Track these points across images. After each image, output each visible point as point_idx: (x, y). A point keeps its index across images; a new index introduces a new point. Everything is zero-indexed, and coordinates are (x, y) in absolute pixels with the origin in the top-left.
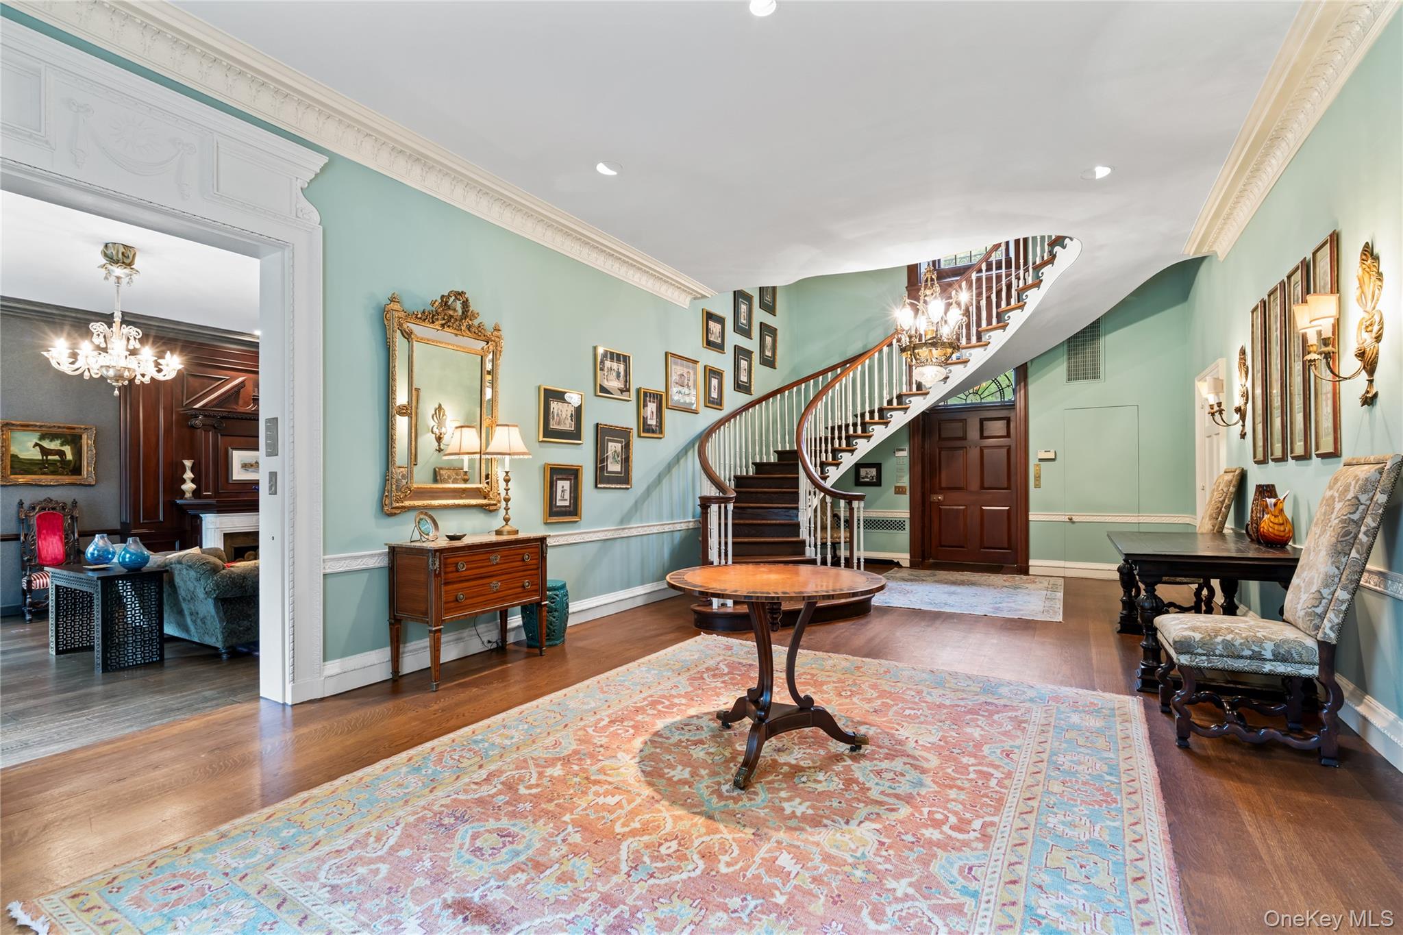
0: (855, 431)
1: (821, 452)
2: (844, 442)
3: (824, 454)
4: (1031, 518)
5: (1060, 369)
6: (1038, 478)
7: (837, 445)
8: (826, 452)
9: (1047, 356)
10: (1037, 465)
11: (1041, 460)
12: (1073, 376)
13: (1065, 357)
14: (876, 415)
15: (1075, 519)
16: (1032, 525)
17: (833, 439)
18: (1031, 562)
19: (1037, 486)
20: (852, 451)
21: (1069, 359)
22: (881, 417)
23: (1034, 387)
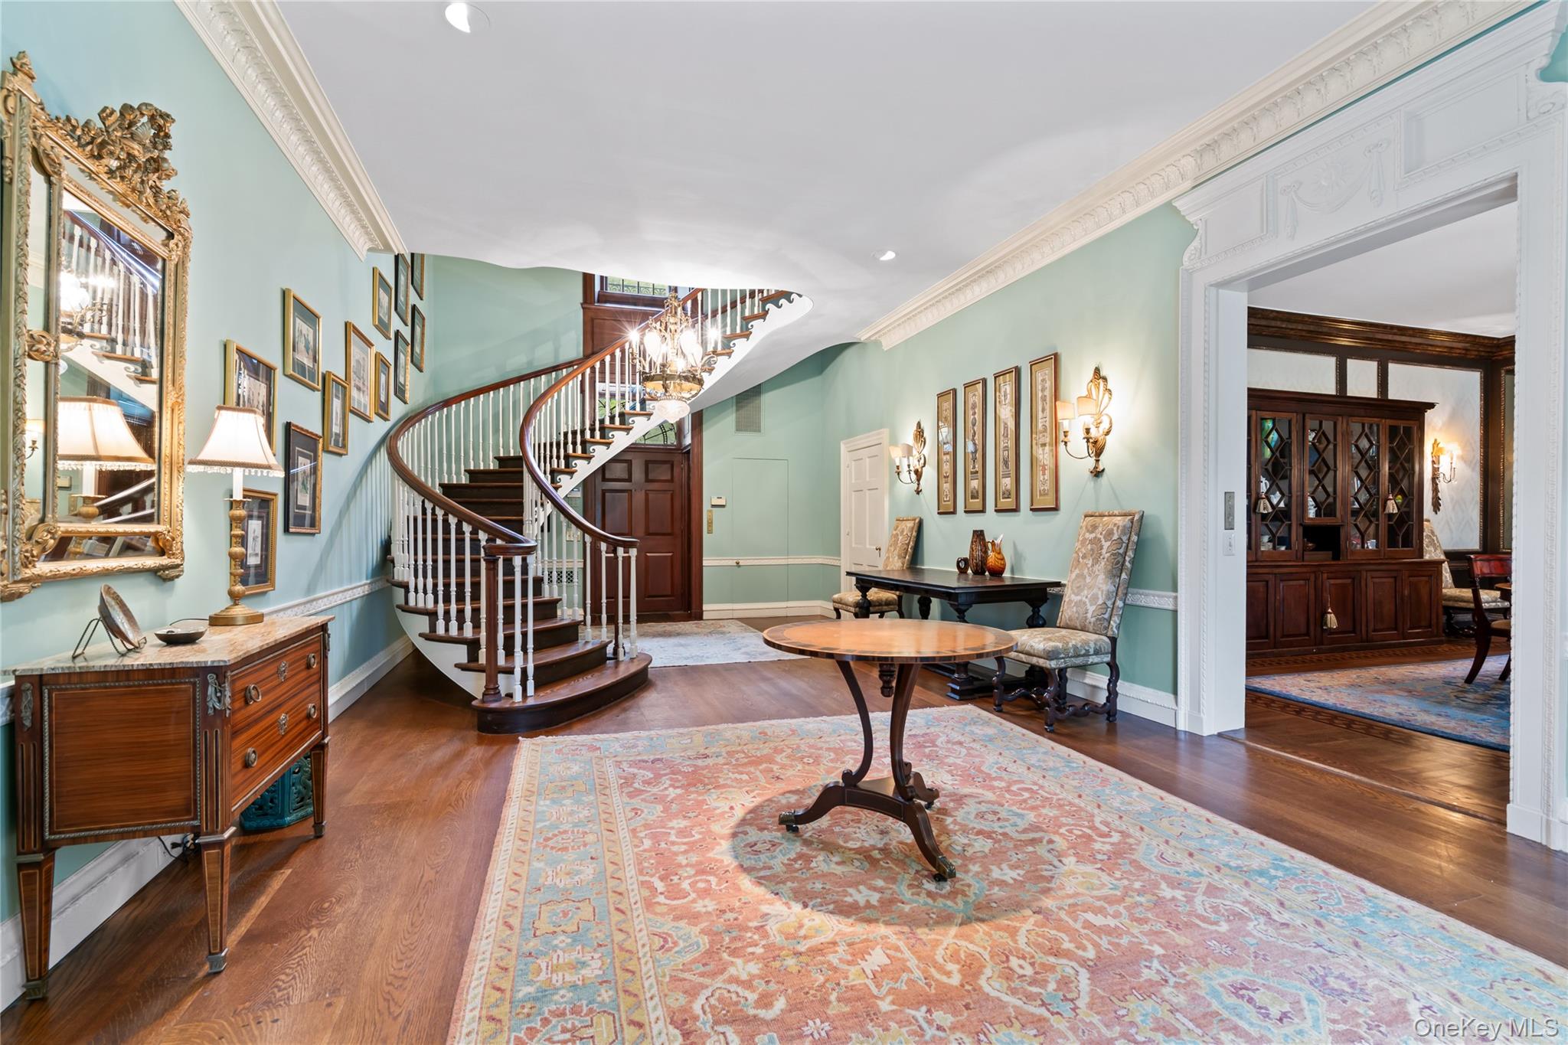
0: (593, 436)
1: (551, 457)
2: (579, 448)
3: (555, 460)
4: (705, 563)
5: (729, 419)
6: (710, 524)
7: (570, 450)
8: (558, 457)
9: (720, 407)
10: (710, 511)
11: (713, 506)
12: (740, 427)
13: (734, 408)
14: (617, 420)
15: (742, 563)
16: (705, 570)
17: (566, 444)
18: (705, 607)
19: (710, 532)
20: (589, 459)
21: (737, 410)
22: (622, 422)
23: (708, 434)
